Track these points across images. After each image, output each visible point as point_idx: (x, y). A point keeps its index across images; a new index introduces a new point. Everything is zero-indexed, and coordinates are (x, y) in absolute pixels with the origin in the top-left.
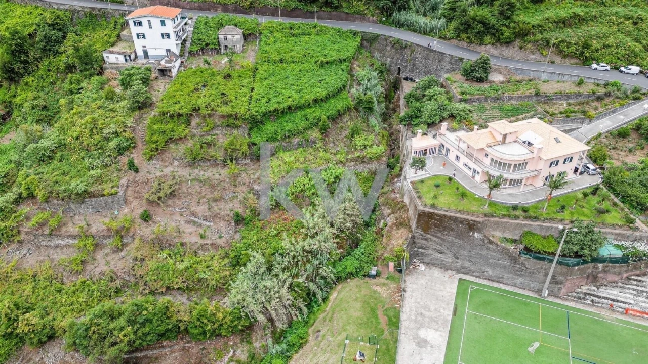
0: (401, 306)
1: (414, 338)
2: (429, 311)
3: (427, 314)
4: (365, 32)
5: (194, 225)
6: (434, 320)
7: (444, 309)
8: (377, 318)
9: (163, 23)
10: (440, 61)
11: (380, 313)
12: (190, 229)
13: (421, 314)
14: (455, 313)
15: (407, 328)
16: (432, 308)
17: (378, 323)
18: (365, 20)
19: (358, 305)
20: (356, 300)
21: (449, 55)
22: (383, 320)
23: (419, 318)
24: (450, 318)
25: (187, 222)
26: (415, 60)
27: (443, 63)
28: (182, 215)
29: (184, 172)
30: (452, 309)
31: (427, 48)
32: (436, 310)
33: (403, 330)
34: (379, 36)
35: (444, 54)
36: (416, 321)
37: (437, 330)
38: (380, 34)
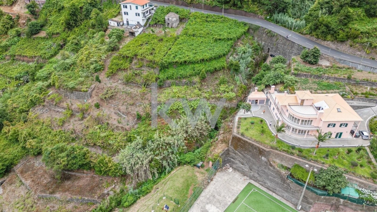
0: (205, 188)
1: (202, 208)
2: (220, 196)
3: (218, 197)
4: (251, 24)
5: (118, 115)
6: (219, 202)
7: (229, 197)
8: (188, 191)
9: (137, 8)
10: (292, 48)
11: (191, 188)
12: (115, 117)
13: (214, 196)
14: (234, 202)
15: (201, 201)
16: (222, 195)
17: (187, 193)
18: (256, 17)
19: (182, 180)
20: (182, 177)
21: (297, 44)
22: (190, 192)
23: (211, 198)
24: (229, 203)
25: (115, 113)
26: (278, 45)
27: (293, 49)
28: (114, 109)
29: (121, 87)
30: (234, 198)
31: (285, 38)
32: (224, 196)
33: (198, 201)
34: (259, 27)
35: (295, 43)
36: (208, 199)
37: (217, 207)
38: (260, 26)
